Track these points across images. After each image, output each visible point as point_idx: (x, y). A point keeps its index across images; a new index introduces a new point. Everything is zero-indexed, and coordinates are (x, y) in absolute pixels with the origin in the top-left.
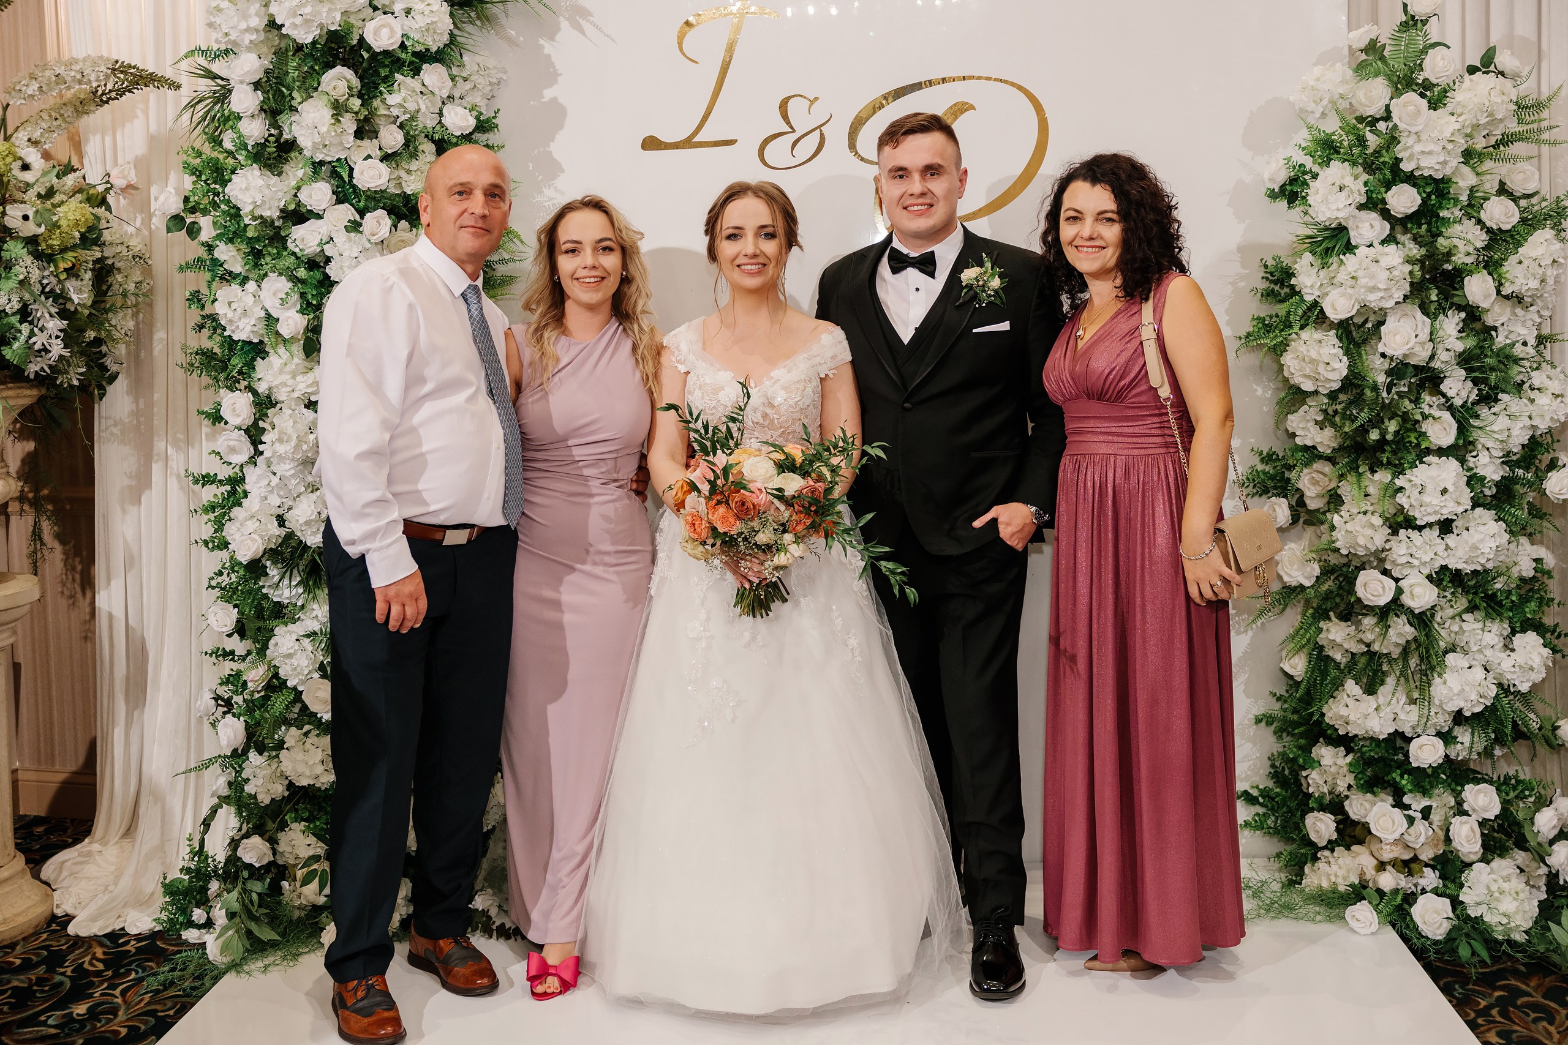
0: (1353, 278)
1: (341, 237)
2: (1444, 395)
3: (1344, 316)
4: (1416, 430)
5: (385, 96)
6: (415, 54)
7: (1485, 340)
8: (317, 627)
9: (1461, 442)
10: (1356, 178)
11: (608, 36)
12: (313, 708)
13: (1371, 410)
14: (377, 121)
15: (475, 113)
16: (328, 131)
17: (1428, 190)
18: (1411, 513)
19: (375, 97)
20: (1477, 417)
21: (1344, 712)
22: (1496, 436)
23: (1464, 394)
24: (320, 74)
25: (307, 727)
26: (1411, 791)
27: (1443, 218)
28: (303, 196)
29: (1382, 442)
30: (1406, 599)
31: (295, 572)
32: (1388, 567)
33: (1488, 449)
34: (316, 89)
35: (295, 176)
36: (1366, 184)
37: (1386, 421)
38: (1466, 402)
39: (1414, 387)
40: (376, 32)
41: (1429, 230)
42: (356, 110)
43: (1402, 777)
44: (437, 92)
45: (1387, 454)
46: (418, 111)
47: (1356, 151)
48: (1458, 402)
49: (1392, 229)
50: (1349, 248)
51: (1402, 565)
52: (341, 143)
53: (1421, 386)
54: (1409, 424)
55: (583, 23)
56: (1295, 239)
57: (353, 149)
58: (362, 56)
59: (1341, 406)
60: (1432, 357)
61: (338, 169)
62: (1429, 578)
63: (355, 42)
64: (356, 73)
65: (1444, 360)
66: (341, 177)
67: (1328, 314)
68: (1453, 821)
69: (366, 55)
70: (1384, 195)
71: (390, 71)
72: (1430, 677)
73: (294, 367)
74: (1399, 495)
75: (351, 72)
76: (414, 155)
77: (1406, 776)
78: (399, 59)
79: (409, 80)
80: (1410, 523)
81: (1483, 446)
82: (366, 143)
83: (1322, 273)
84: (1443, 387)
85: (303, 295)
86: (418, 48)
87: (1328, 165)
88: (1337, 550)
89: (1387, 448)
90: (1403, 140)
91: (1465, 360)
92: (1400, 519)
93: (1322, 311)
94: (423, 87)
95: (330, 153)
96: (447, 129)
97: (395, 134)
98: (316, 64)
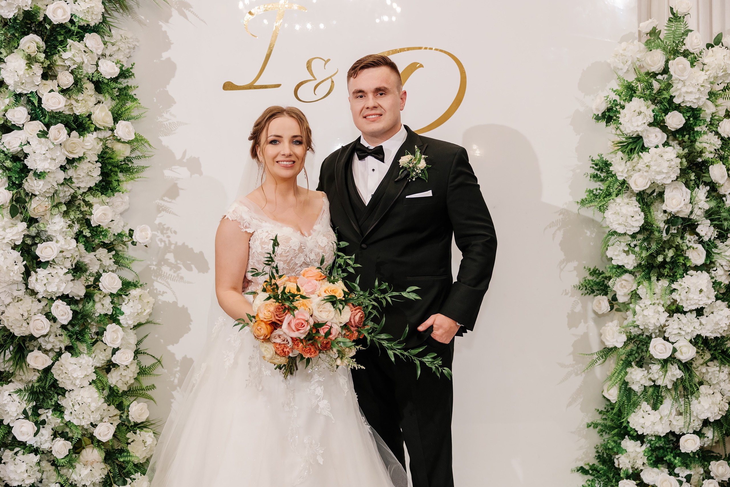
0: (647, 166)
1: (35, 141)
2: (698, 234)
3: (642, 189)
4: (682, 255)
5: (61, 53)
6: (80, 27)
7: (720, 203)
8: (21, 386)
9: (708, 262)
10: (648, 108)
11: (202, 20)
12: (20, 438)
13: (658, 244)
14: (57, 69)
15: (119, 65)
16: (24, 74)
17: (688, 115)
18: (680, 304)
19: (55, 54)
20: (716, 247)
21: (642, 421)
22: (728, 258)
23: (709, 234)
24: (19, 39)
25: (17, 449)
26: (679, 466)
27: (697, 131)
28: (9, 116)
29: (664, 262)
30: (678, 355)
31: (7, 352)
32: (666, 335)
33: (722, 266)
34: (17, 48)
35: (3, 103)
36: (653, 111)
37: (666, 250)
38: (710, 239)
39: (681, 230)
40: (54, 11)
41: (689, 139)
42: (42, 61)
43: (675, 458)
44: (94, 51)
45: (667, 270)
46: (83, 63)
47: (648, 92)
48: (706, 239)
49: (668, 138)
50: (644, 149)
51: (675, 334)
52: (33, 82)
53: (684, 230)
54: (679, 251)
55: (186, 12)
56: (613, 143)
57: (40, 86)
58: (46, 27)
59: (639, 242)
60: (691, 212)
61: (31, 99)
62: (691, 341)
63: (41, 19)
64: (43, 39)
65: (698, 215)
66: (33, 104)
67: (631, 188)
68: (704, 482)
69: (48, 27)
70: (664, 118)
71: (65, 38)
72: (690, 400)
73: (4, 223)
74: (673, 293)
75: (39, 38)
76: (80, 90)
77: (677, 458)
78: (70, 30)
79: (76, 43)
80: (679, 310)
81: (720, 264)
82: (49, 82)
83: (628, 163)
84: (698, 230)
85: (9, 178)
86: (82, 23)
87: (631, 101)
88: (638, 326)
89: (667, 266)
90: (675, 85)
91: (709, 214)
92: (674, 308)
93: (628, 186)
94: (86, 48)
95: (26, 88)
96: (101, 74)
97: (68, 77)
98: (17, 33)
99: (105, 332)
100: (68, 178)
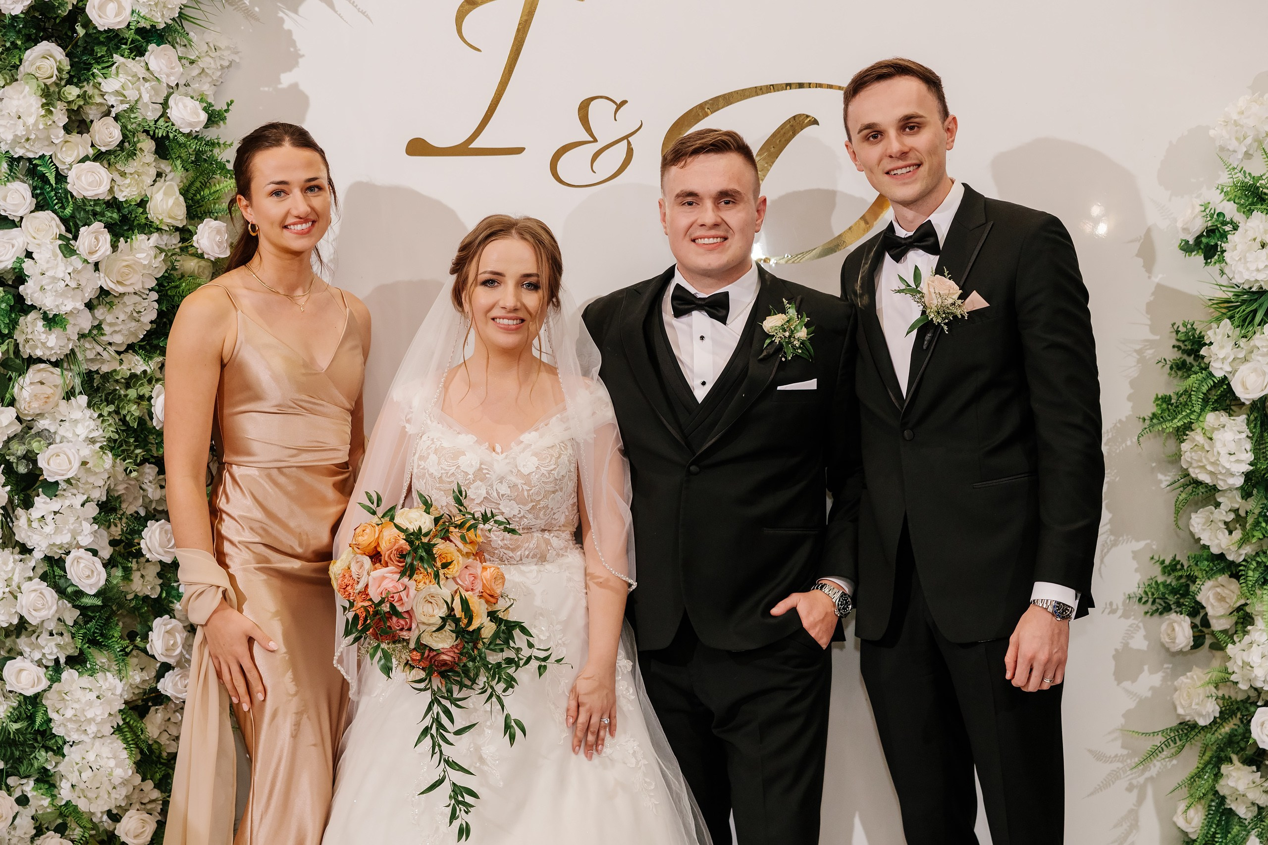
3: (1257, 396)
5: (100, 80)
6: (140, 31)
14: (91, 111)
15: (204, 104)
16: (36, 124)
19: (87, 80)
24: (23, 50)
34: (16, 67)
42: (70, 100)
44: (164, 79)
46: (139, 101)
52: (49, 137)
57: (60, 145)
58: (75, 31)
61: (41, 169)
63: (69, 12)
64: (64, 49)
66: (44, 179)
67: (1238, 394)
69: (81, 31)
71: (108, 50)
75: (60, 50)
76: (132, 154)
78: (121, 38)
79: (130, 63)
82: (75, 137)
83: (1239, 345)
86: (143, 24)
87: (1251, 216)
93: (1230, 390)
94: (147, 73)
95: (33, 149)
96: (173, 125)
97: (112, 129)
98: (18, 38)
99: (150, 633)
100: (96, 323)
